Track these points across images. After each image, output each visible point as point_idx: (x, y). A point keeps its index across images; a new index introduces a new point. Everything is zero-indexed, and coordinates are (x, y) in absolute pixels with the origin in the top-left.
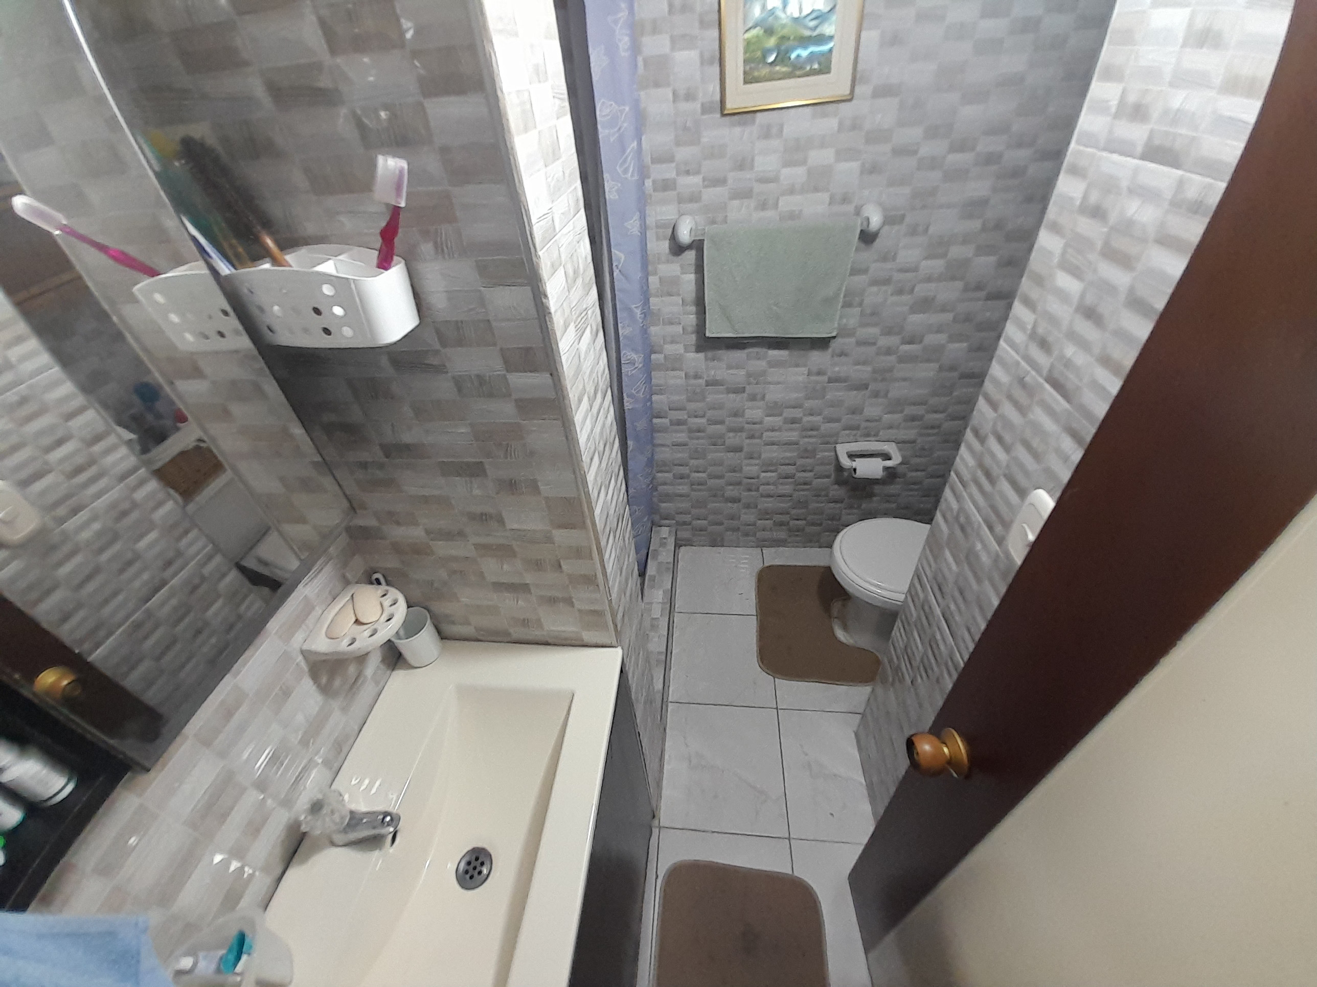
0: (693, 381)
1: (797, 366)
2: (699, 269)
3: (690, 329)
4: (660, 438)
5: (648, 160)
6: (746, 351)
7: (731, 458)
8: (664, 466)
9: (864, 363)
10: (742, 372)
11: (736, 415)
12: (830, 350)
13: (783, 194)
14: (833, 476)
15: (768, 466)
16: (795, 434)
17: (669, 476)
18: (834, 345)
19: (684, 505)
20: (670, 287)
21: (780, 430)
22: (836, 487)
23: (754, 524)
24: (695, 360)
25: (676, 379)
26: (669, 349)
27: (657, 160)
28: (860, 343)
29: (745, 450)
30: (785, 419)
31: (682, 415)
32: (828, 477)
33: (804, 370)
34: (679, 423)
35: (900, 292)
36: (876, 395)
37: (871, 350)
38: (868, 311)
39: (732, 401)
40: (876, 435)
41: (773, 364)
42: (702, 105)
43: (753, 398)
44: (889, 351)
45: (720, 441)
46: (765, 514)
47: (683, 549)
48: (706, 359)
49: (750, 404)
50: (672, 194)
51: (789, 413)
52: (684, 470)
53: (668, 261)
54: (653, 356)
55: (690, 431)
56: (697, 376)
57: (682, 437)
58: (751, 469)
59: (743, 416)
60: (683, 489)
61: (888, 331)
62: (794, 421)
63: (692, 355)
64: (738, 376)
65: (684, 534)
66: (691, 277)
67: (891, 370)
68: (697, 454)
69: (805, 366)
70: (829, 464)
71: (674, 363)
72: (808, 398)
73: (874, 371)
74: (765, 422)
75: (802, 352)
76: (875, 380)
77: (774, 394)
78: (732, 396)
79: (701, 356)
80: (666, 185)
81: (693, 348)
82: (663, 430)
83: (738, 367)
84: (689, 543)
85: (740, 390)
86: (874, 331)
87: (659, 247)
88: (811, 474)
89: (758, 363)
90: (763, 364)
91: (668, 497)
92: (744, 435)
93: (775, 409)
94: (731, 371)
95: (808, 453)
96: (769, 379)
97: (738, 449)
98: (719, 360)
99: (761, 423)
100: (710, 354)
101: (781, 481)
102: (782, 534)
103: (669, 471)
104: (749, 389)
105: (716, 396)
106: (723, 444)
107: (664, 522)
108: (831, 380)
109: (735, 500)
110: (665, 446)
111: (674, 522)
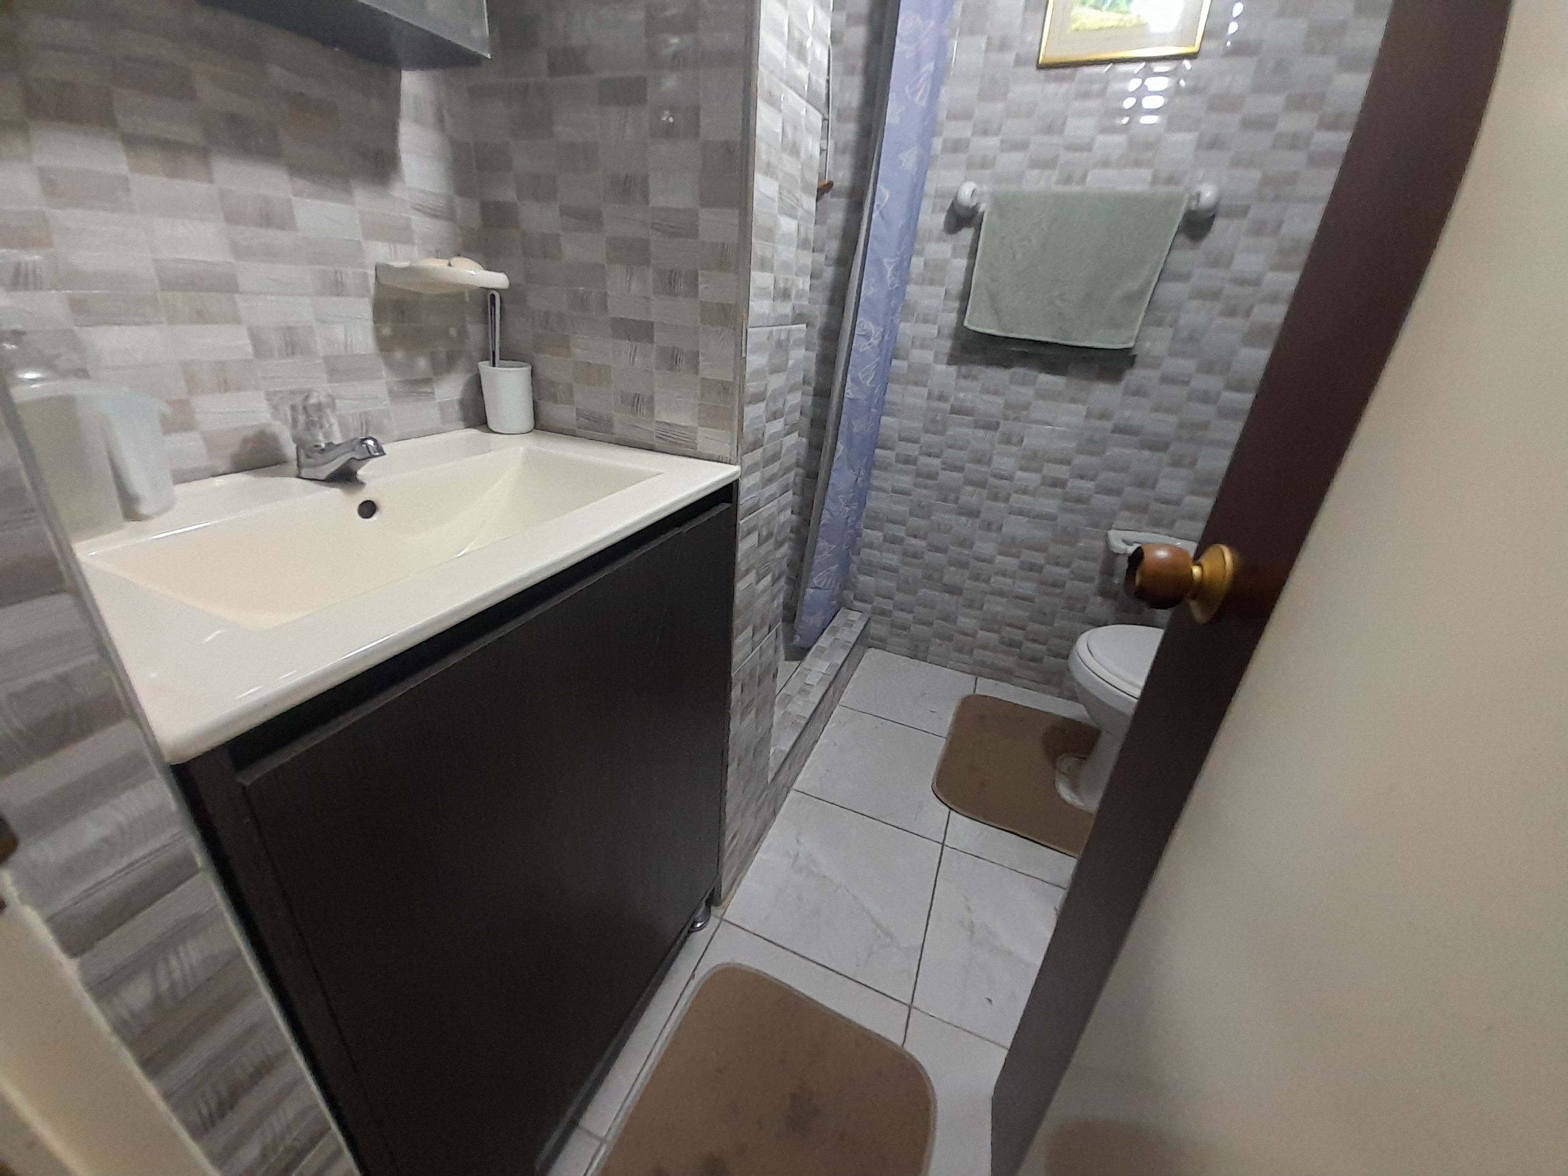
0: (935, 404)
1: (1073, 401)
2: (973, 253)
3: (946, 331)
4: (879, 478)
5: (942, 115)
6: (1013, 370)
7: (963, 525)
8: (876, 521)
9: (1169, 410)
10: (1000, 401)
11: (979, 461)
12: (1123, 383)
13: (1095, 166)
14: (1096, 582)
15: (1009, 547)
16: (1054, 503)
17: (879, 535)
18: (1131, 376)
19: (887, 583)
20: (935, 273)
21: (1033, 494)
22: (1099, 599)
23: (973, 635)
24: (944, 373)
25: (914, 397)
26: (917, 354)
27: (952, 116)
28: (1166, 379)
29: (982, 516)
30: (1044, 478)
31: (913, 450)
32: (1090, 580)
33: (1082, 409)
34: (908, 460)
35: (1231, 312)
36: (1177, 462)
37: (1181, 392)
38: (1185, 334)
39: (979, 439)
40: (1171, 524)
41: (1041, 395)
42: (1017, 56)
43: (1007, 440)
44: (1205, 398)
45: (952, 497)
46: (991, 623)
47: (872, 656)
48: (959, 375)
49: (1001, 448)
50: (962, 157)
51: (1053, 470)
52: (899, 531)
53: (939, 240)
54: (895, 362)
55: (918, 475)
56: (942, 398)
57: (905, 481)
58: (985, 547)
59: (989, 463)
60: (892, 559)
61: (1207, 368)
62: (1056, 483)
63: (942, 368)
64: (991, 405)
65: (879, 629)
66: (963, 262)
67: (1205, 426)
68: (922, 510)
69: (1084, 403)
70: (1094, 560)
71: (918, 376)
72: (1080, 451)
73: (1182, 425)
74: (1016, 477)
75: (1085, 383)
76: (1180, 439)
77: (1037, 438)
78: (981, 433)
79: (953, 369)
80: (957, 146)
81: (945, 359)
82: (885, 467)
83: (996, 393)
84: (881, 644)
85: (990, 426)
86: (1188, 365)
87: (933, 219)
88: (1066, 571)
89: (1023, 390)
90: (1029, 392)
91: (868, 568)
92: (985, 493)
93: (1032, 461)
94: (986, 397)
95: (1069, 537)
96: (1034, 415)
97: (973, 513)
98: (975, 378)
99: (1010, 478)
100: (964, 369)
101: (1024, 573)
102: (1007, 661)
103: (880, 529)
104: (1004, 426)
105: (960, 430)
106: (956, 501)
107: (858, 604)
108: (1117, 430)
109: (954, 590)
110: (883, 490)
111: (869, 607)
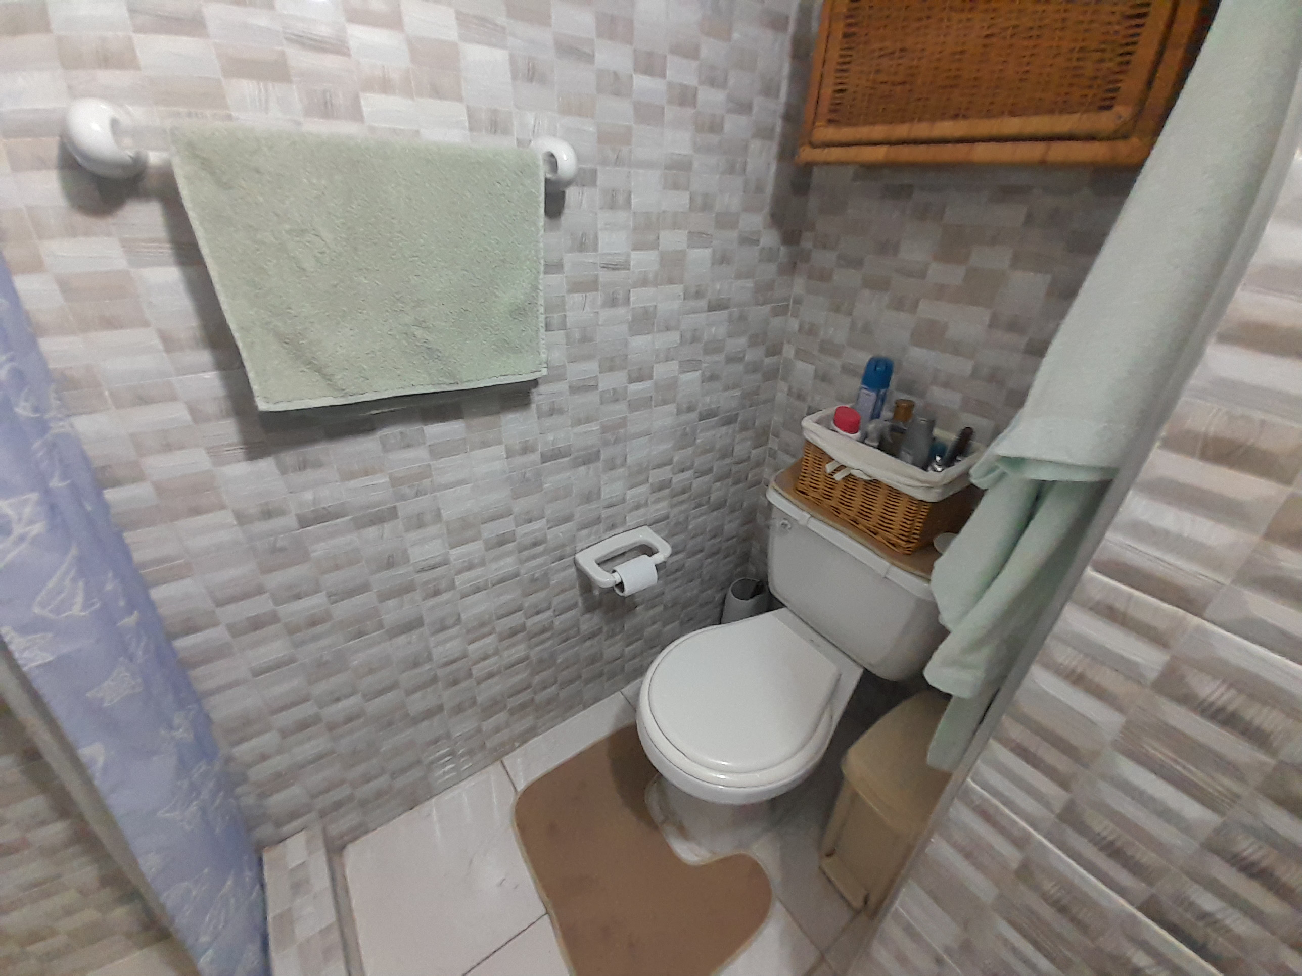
0: (262, 526)
1: (485, 444)
3: (211, 408)
4: (213, 675)
6: (380, 434)
7: (404, 647)
9: (588, 420)
10: (381, 479)
11: (390, 564)
12: (534, 406)
13: (367, 87)
14: (580, 604)
15: (480, 630)
16: (509, 560)
17: (269, 737)
18: (539, 397)
19: (324, 775)
20: (103, 305)
21: (482, 563)
22: (588, 616)
23: (477, 732)
24: (253, 477)
26: (163, 464)
28: (575, 389)
29: (427, 621)
30: (486, 542)
31: (257, 606)
32: (575, 605)
33: (499, 450)
34: (257, 624)
35: (612, 302)
36: (611, 466)
37: (592, 398)
38: (576, 335)
39: (375, 540)
40: (624, 522)
41: (436, 452)
43: (418, 522)
44: (616, 396)
45: (369, 625)
48: (283, 471)
49: (413, 536)
51: (493, 529)
55: (292, 630)
56: (269, 513)
57: (273, 650)
58: (448, 647)
59: (406, 560)
60: (314, 746)
61: (609, 365)
62: (502, 541)
63: (240, 468)
65: (345, 824)
67: (623, 423)
69: (498, 442)
70: (572, 587)
71: (193, 497)
72: (516, 496)
73: (604, 430)
74: (452, 559)
76: (606, 443)
77: (457, 504)
78: (370, 531)
79: (267, 465)
81: (240, 453)
82: (214, 654)
83: (366, 472)
86: (592, 367)
88: (549, 613)
89: (410, 454)
90: (420, 454)
92: (417, 595)
93: (464, 531)
94: (353, 483)
95: (537, 583)
96: (440, 480)
97: (412, 625)
98: (318, 465)
99: (445, 563)
100: (290, 457)
101: (506, 643)
102: (525, 723)
103: (267, 729)
104: (406, 509)
106: (380, 626)
107: (287, 829)
108: (545, 458)
109: (430, 713)
111: (313, 815)
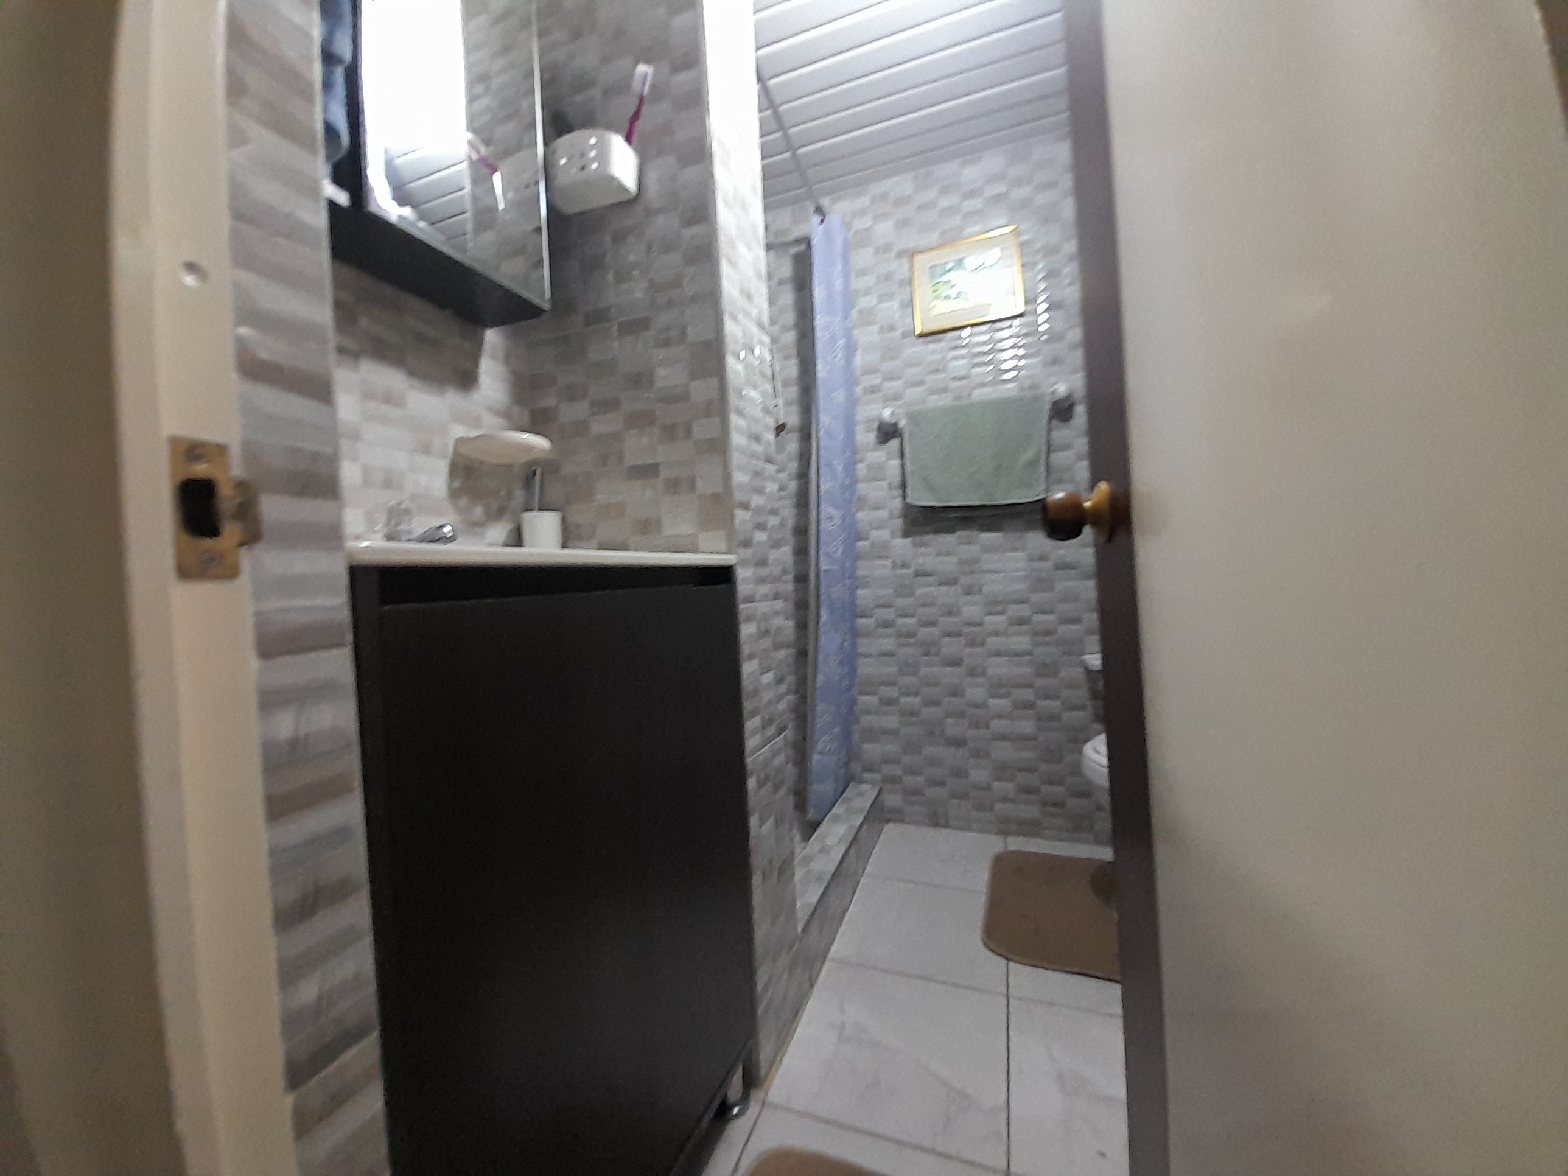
0: (899, 571)
1: (1016, 549)
2: (902, 456)
3: (897, 513)
4: (865, 645)
5: (858, 372)
6: (958, 533)
7: (950, 675)
8: (870, 686)
10: (953, 560)
11: (949, 613)
13: (975, 387)
14: (1089, 709)
15: (999, 688)
16: (1026, 639)
17: (874, 699)
19: (892, 748)
20: (876, 473)
21: (1006, 634)
23: (988, 788)
24: (902, 546)
25: (881, 569)
26: (875, 534)
27: (866, 372)
29: (966, 662)
30: (1010, 618)
31: (889, 614)
32: (1082, 707)
33: (1023, 555)
34: (887, 624)
39: (945, 595)
41: (988, 549)
42: (899, 332)
43: (969, 591)
45: (933, 650)
46: (1003, 771)
47: (890, 830)
48: (915, 545)
49: (966, 599)
50: (879, 395)
51: (1016, 610)
52: (891, 692)
53: (875, 450)
54: (860, 544)
55: (899, 635)
56: (904, 566)
57: (888, 643)
58: (976, 692)
59: (959, 615)
60: (891, 721)
62: (1021, 621)
63: (899, 541)
64: (948, 564)
65: (892, 800)
66: (896, 463)
68: (909, 668)
69: (1023, 550)
70: (1081, 685)
71: (880, 552)
72: (1033, 590)
74: (986, 622)
75: (1018, 534)
77: (994, 585)
78: (945, 589)
79: (908, 540)
80: (873, 390)
81: (899, 534)
82: (867, 635)
83: (948, 554)
84: (897, 816)
85: (952, 582)
87: (866, 437)
88: (1057, 703)
89: (970, 548)
90: (974, 548)
91: (871, 735)
92: (963, 641)
93: (995, 605)
94: (941, 558)
95: (1046, 669)
96: (986, 567)
97: (957, 662)
98: (928, 545)
99: (981, 624)
100: (918, 539)
101: (1018, 712)
102: (1030, 811)
103: (874, 694)
104: (963, 580)
105: (925, 590)
106: (937, 654)
107: (866, 775)
108: (1058, 567)
109: (958, 743)
110: (869, 656)
111: (878, 776)
